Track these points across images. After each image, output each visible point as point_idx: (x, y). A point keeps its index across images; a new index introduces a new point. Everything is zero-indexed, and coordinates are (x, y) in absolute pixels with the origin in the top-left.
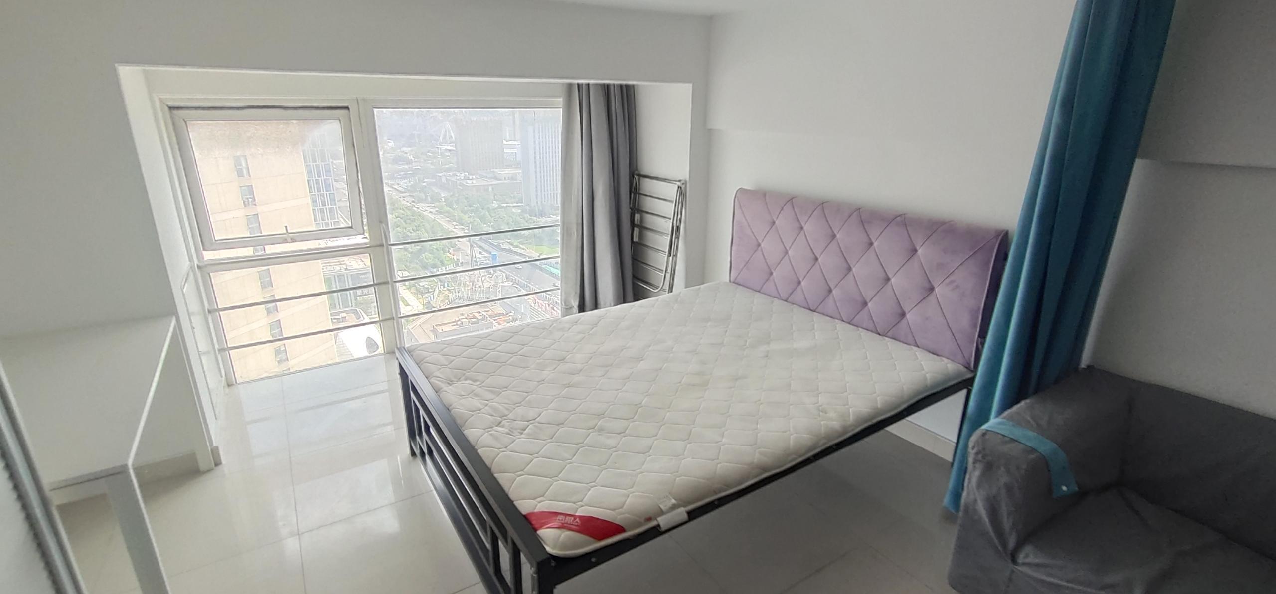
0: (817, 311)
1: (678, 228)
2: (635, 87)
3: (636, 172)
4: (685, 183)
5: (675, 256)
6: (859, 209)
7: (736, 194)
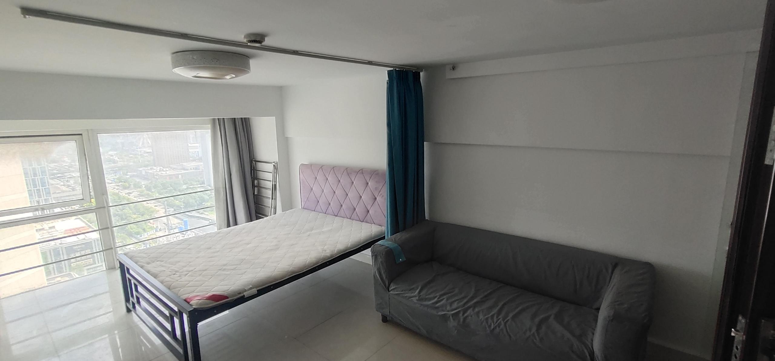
0: (338, 215)
1: (275, 185)
2: (250, 119)
3: (254, 160)
4: (277, 163)
5: (276, 199)
6: (363, 169)
7: (300, 167)
